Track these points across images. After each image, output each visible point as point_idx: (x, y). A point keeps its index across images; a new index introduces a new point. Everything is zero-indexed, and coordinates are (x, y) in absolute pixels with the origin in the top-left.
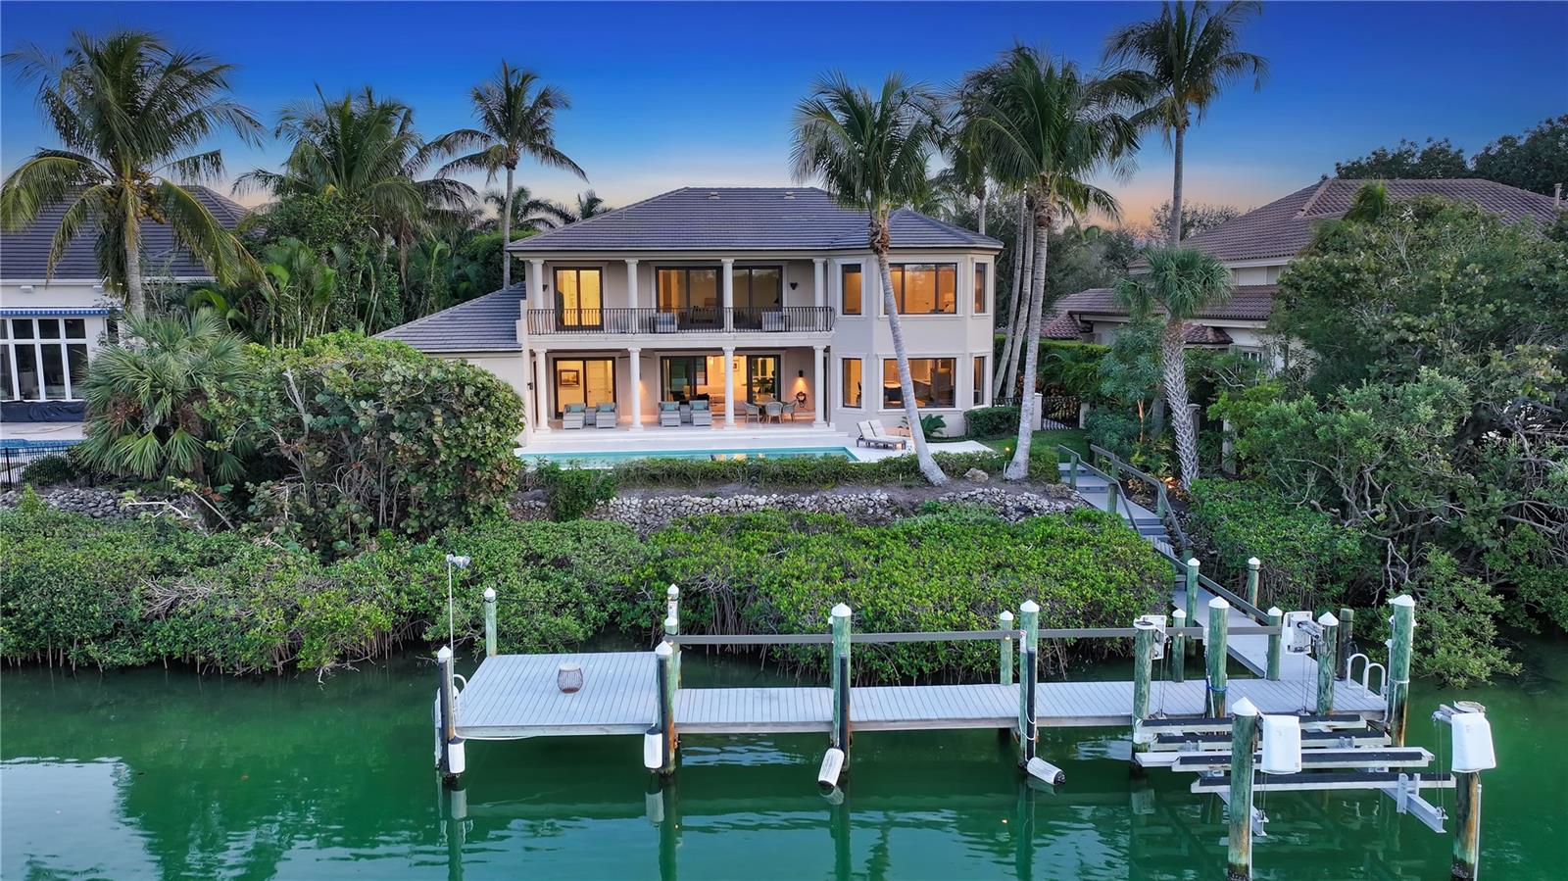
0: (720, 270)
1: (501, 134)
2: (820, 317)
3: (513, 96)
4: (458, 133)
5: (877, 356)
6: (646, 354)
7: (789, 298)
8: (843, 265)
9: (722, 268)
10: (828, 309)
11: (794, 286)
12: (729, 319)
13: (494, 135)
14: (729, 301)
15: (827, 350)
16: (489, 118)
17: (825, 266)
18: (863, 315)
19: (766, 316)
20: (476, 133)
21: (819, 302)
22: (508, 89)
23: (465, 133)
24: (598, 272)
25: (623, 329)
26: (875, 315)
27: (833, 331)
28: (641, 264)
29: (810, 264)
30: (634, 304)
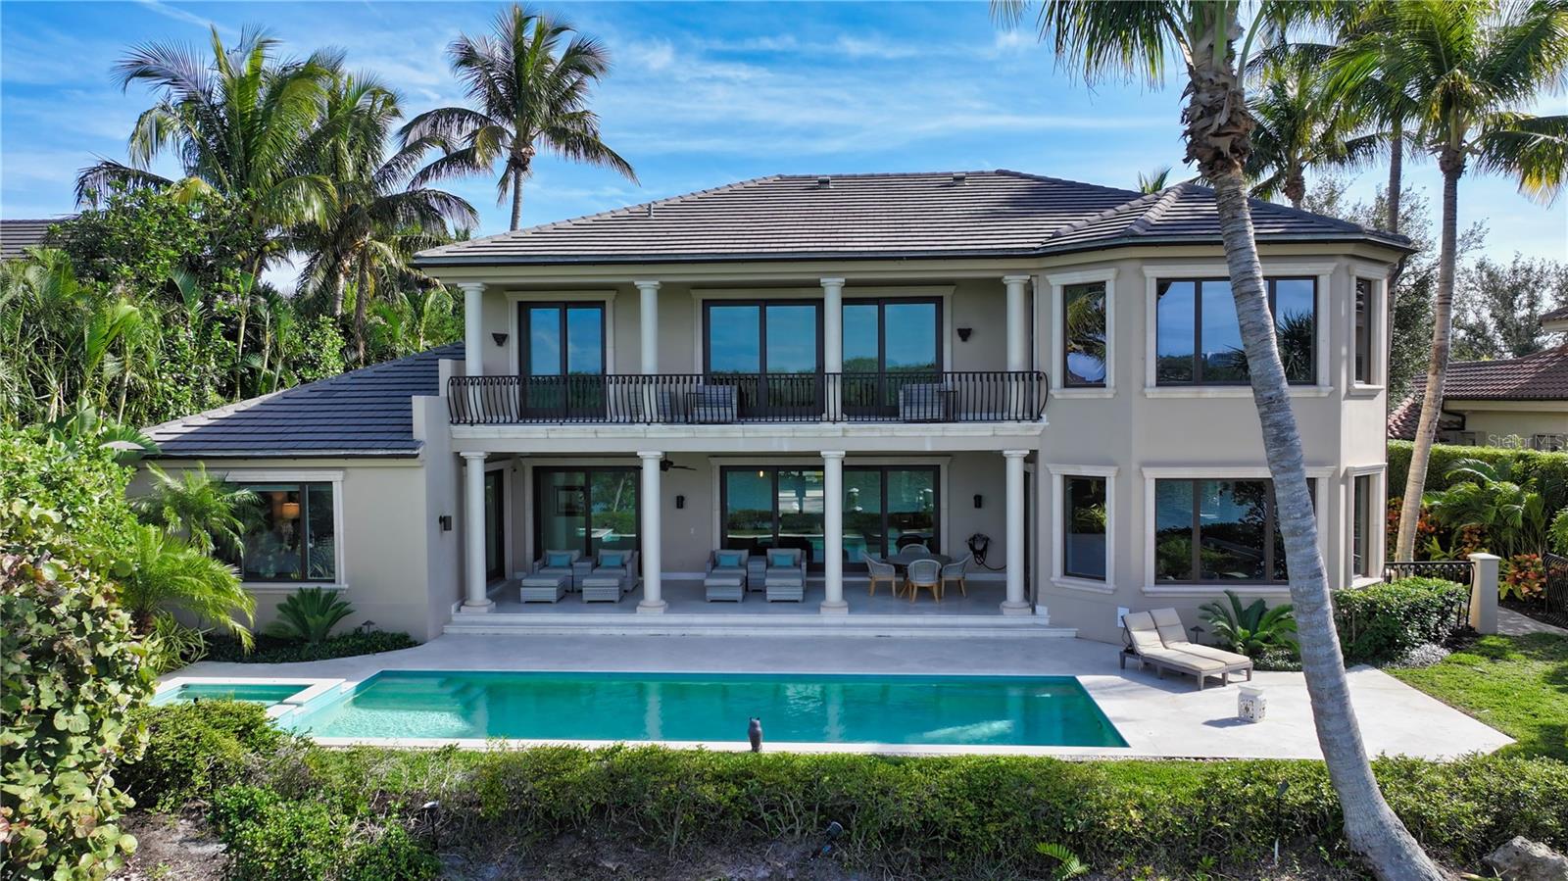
0: (819, 306)
1: (506, 114)
2: (1016, 393)
3: (526, 57)
4: (439, 113)
5: (1140, 475)
7: (955, 355)
8: (1065, 287)
9: (823, 300)
10: (1033, 376)
11: (965, 334)
12: (834, 395)
13: (497, 117)
14: (834, 362)
15: (1031, 458)
17: (1029, 293)
18: (1111, 388)
19: (909, 394)
20: (467, 112)
21: (1016, 360)
23: (451, 112)
24: (599, 309)
26: (1136, 389)
27: (1044, 422)
28: (664, 291)
29: (996, 289)
30: (650, 366)
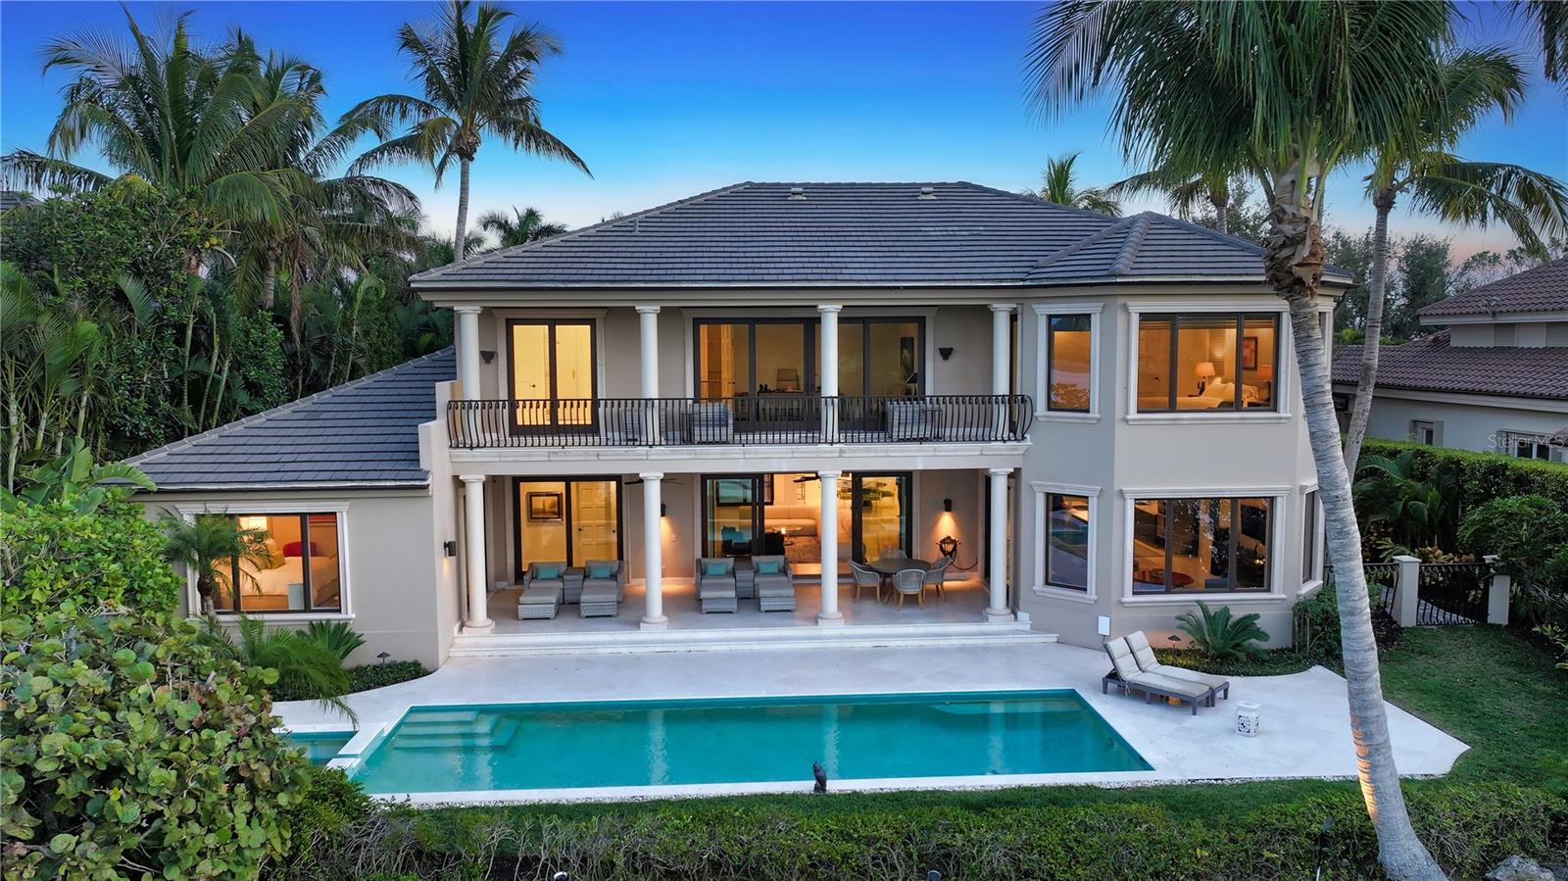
0: (812, 324)
1: (451, 103)
2: (1001, 414)
3: (468, 45)
4: (380, 100)
5: (1121, 493)
6: (671, 482)
7: (937, 379)
8: (1050, 317)
9: (818, 320)
10: (1016, 400)
11: (946, 353)
12: (830, 416)
13: (441, 105)
14: (830, 386)
15: (1014, 476)
16: (433, 80)
17: (1013, 318)
18: (1095, 413)
19: (898, 411)
20: (410, 99)
21: (1002, 387)
22: (461, 30)
23: (393, 99)
24: (588, 328)
25: (632, 435)
26: (1119, 414)
27: (1028, 442)
28: (665, 316)
29: (985, 315)
30: (652, 390)
